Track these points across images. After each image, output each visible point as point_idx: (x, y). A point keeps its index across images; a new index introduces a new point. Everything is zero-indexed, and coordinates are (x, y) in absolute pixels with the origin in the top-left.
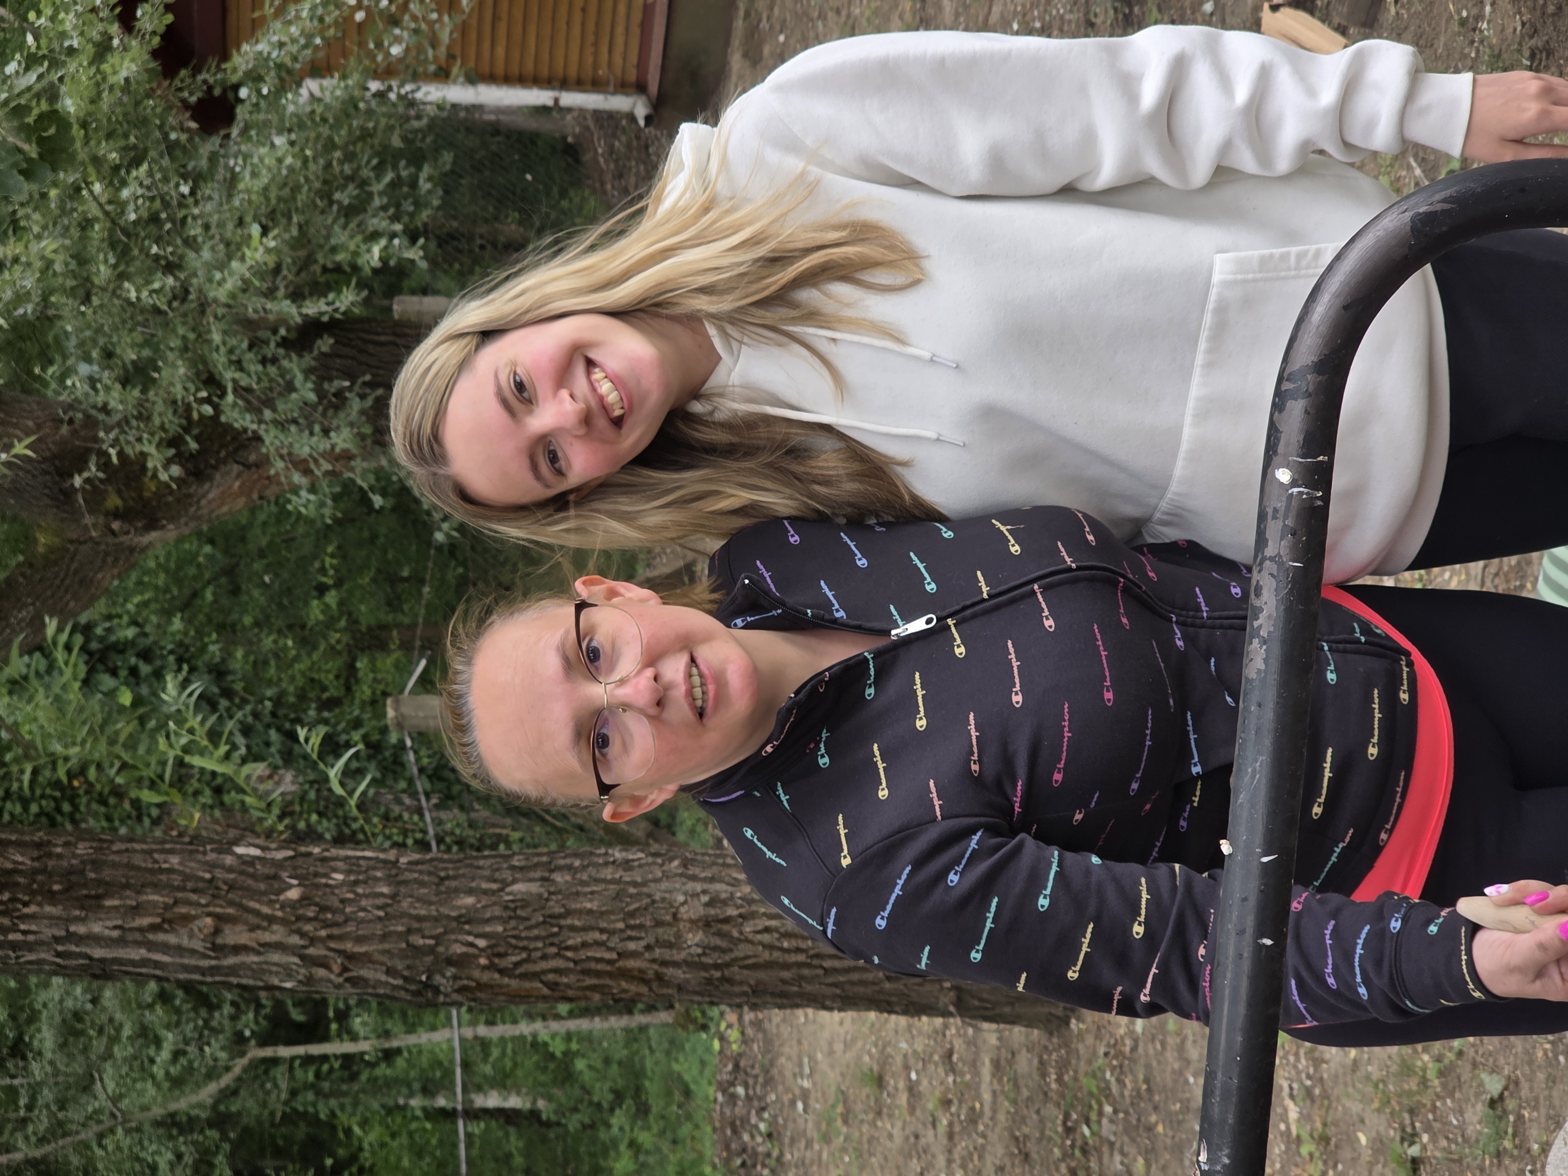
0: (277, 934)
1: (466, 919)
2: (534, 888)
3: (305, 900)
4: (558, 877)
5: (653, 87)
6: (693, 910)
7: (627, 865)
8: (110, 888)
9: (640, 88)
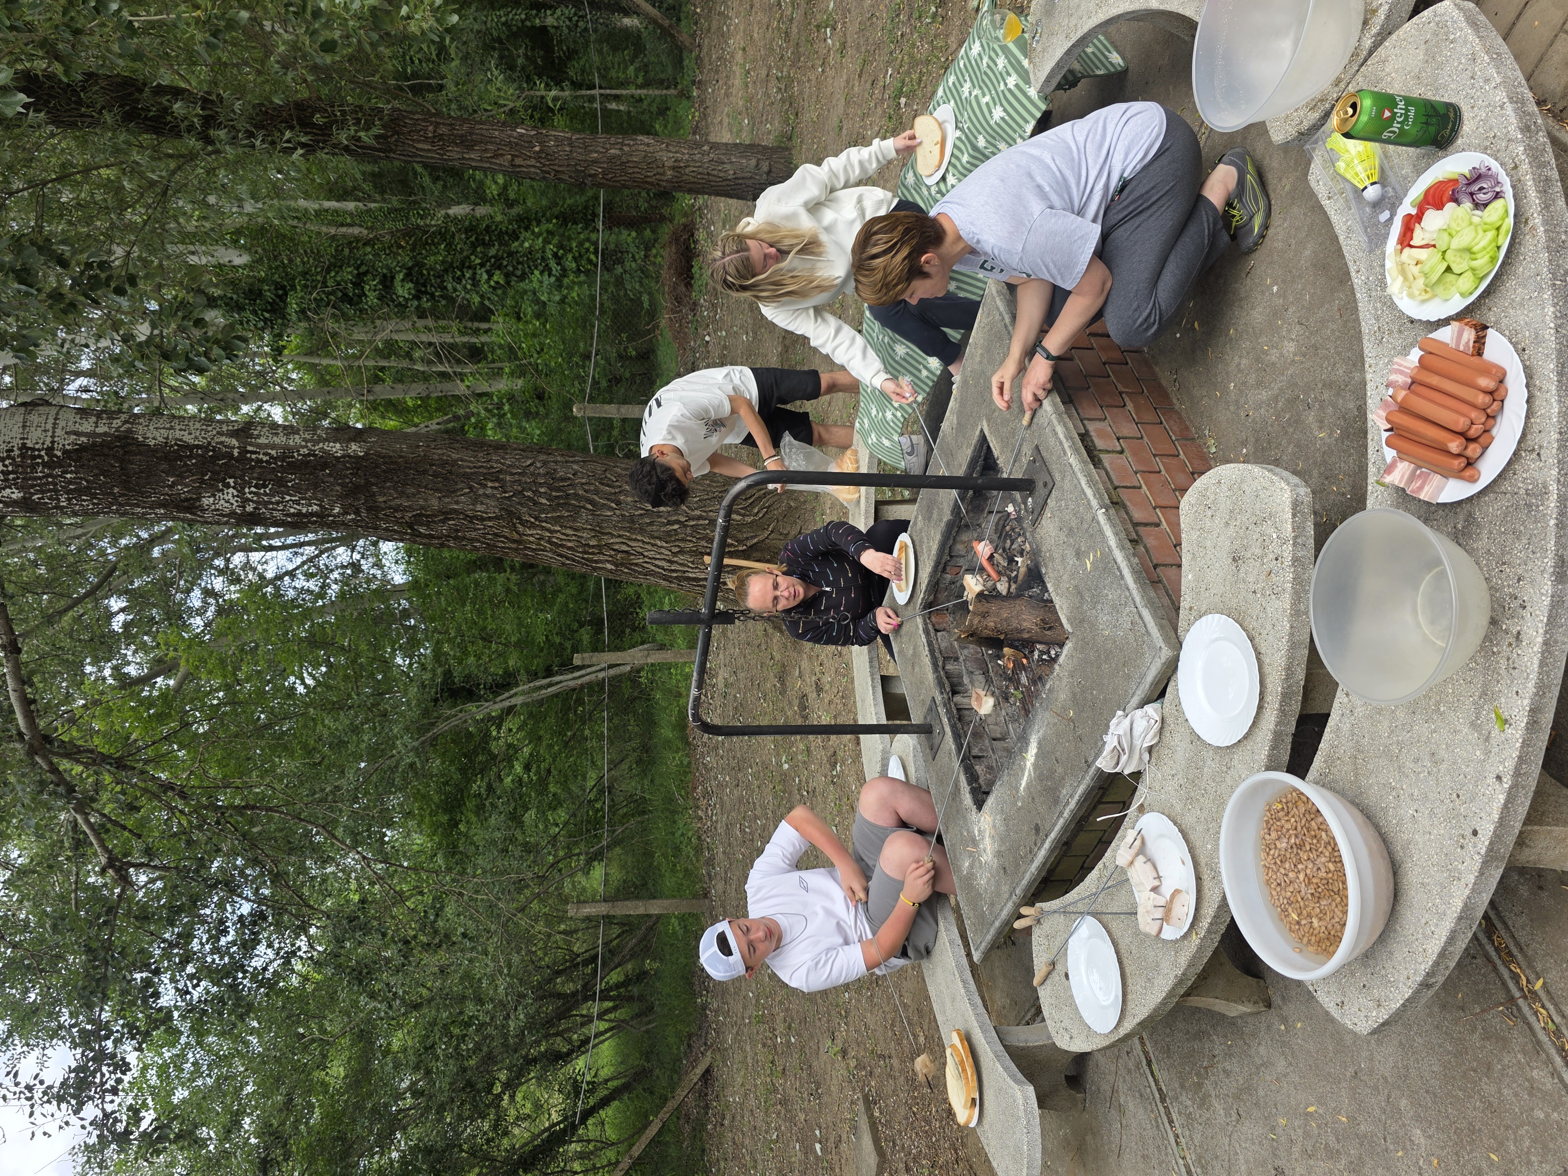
0: (533, 162)
1: (595, 162)
2: (617, 152)
3: (541, 151)
4: (626, 149)
6: (668, 164)
7: (648, 145)
8: (475, 143)
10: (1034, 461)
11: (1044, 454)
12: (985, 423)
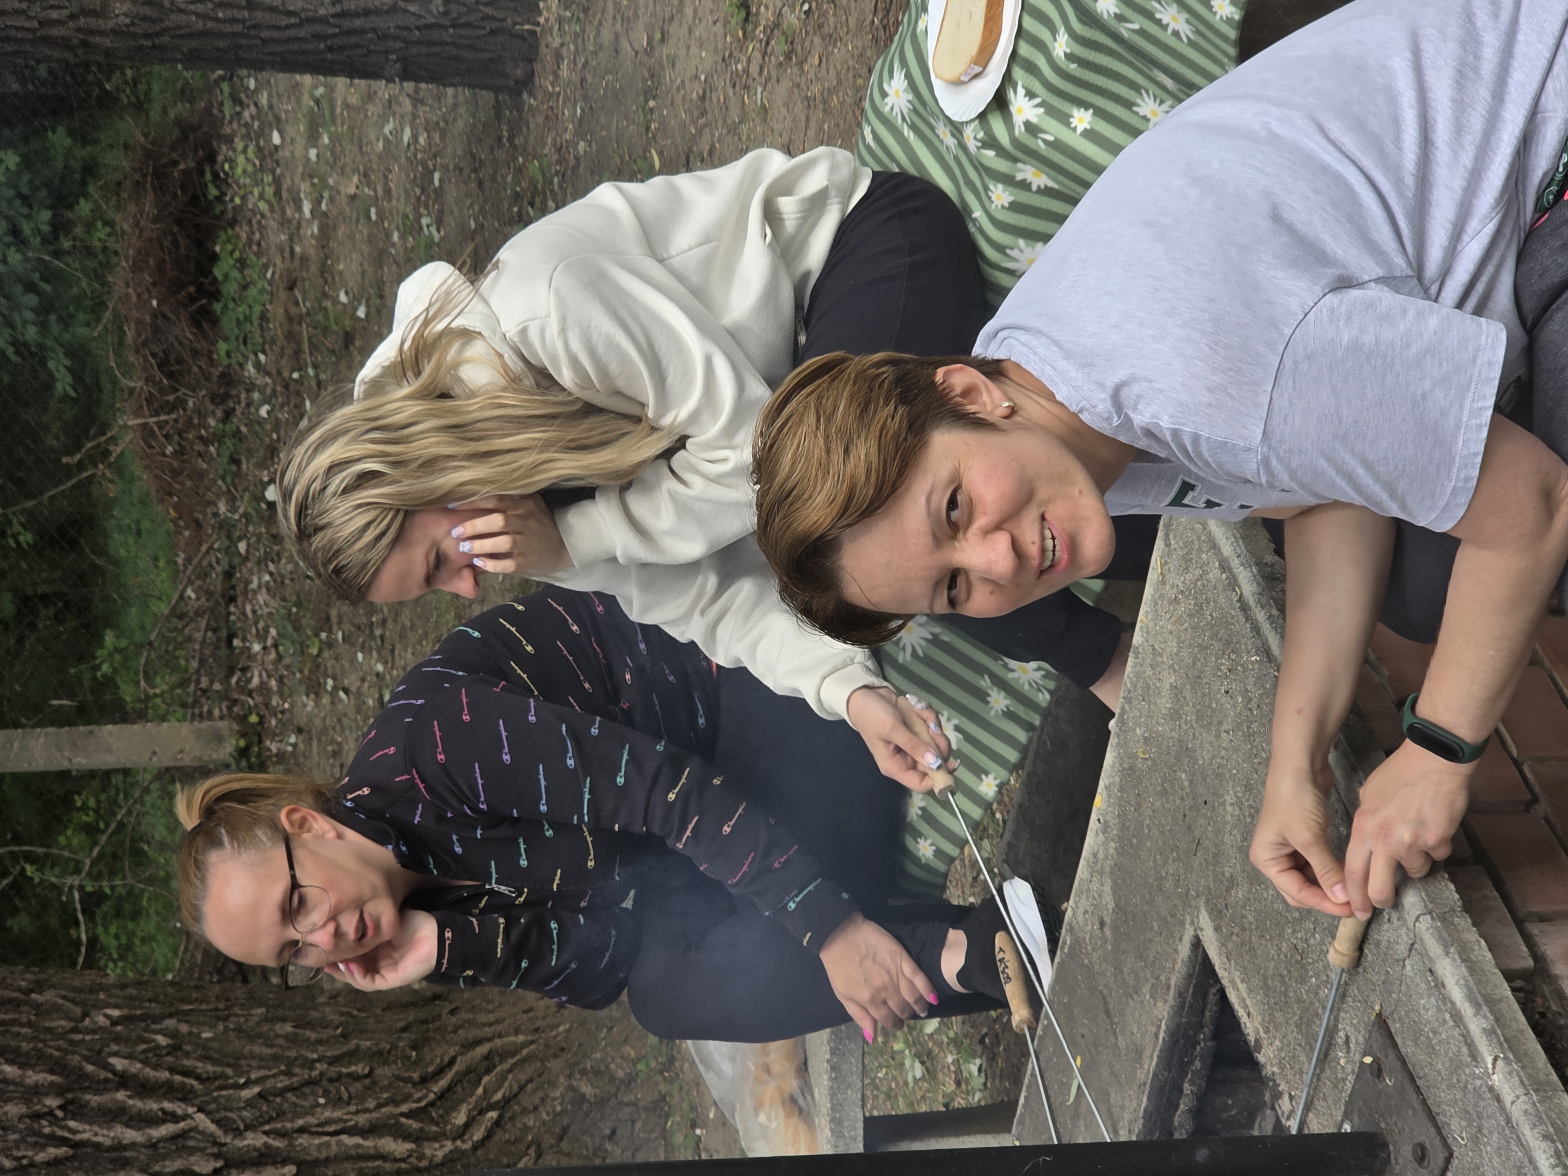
10: (1377, 1070)
11: (1407, 1048)
12: (1205, 920)
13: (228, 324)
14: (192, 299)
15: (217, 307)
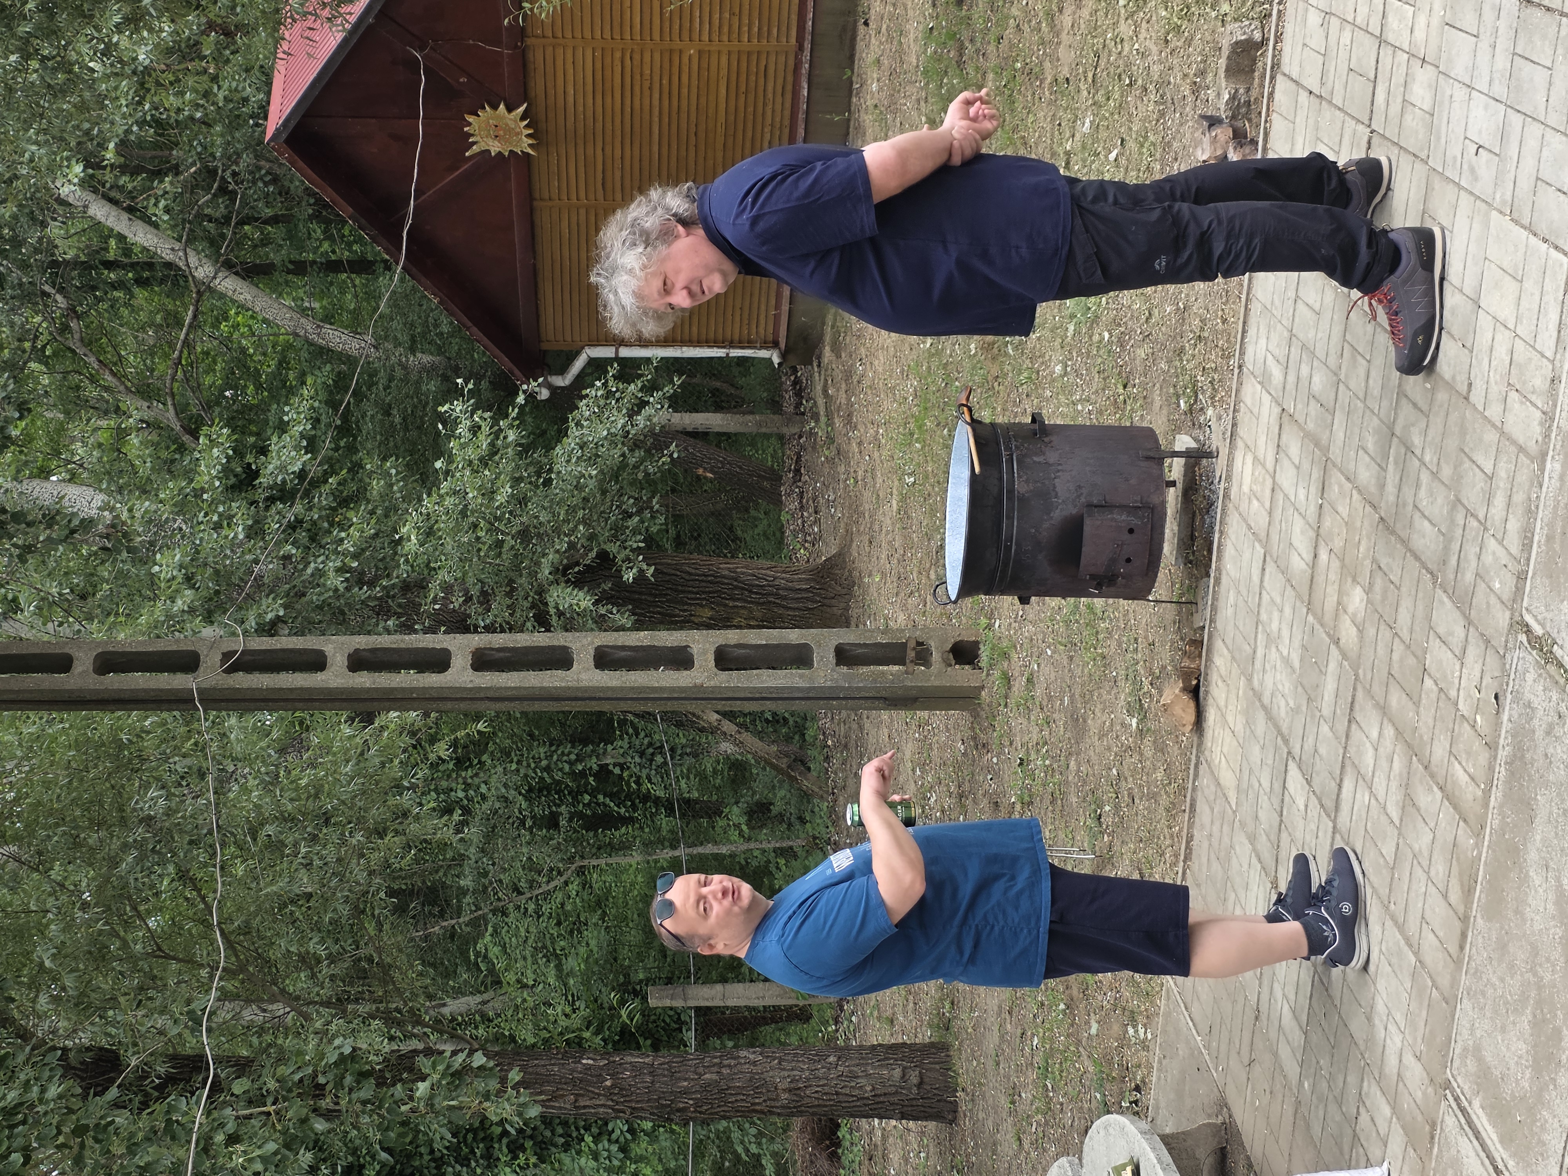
0: (602, 1100)
3: (613, 1086)
5: (783, 345)
9: (775, 344)
13: (845, 1161)
14: (828, 1147)
15: (840, 1151)
